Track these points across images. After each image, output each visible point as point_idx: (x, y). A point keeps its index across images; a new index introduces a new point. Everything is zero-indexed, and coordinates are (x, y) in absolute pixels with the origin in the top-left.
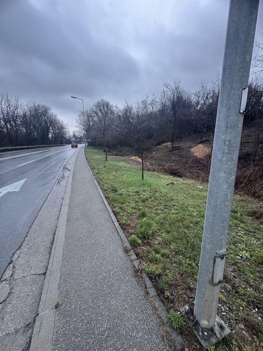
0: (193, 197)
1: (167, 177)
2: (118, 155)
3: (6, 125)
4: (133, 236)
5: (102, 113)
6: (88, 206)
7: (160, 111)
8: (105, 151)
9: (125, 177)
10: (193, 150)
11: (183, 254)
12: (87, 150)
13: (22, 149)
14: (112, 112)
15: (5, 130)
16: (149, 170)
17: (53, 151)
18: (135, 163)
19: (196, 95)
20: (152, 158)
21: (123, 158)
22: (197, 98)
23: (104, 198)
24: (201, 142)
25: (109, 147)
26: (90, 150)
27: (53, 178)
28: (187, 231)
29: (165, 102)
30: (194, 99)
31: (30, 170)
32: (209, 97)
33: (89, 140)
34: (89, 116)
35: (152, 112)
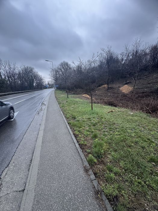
0: (128, 121)
1: (107, 107)
2: (75, 94)
3: (9, 79)
4: (90, 155)
5: (64, 69)
6: (57, 131)
7: (99, 66)
8: (67, 92)
9: (80, 108)
10: (121, 89)
11: (131, 172)
12: (56, 92)
13: (18, 93)
14: (70, 68)
15: (8, 82)
16: (95, 103)
17: (36, 93)
18: (85, 99)
19: (121, 54)
20: (95, 95)
21: (78, 96)
22: (122, 57)
23: (67, 123)
24: (126, 84)
25: (69, 89)
26: (58, 92)
27: (35, 111)
28: (130, 150)
29: (102, 60)
30: (120, 57)
31: (21, 106)
32: (129, 55)
33: (57, 86)
34: (57, 71)
35: (94, 67)
